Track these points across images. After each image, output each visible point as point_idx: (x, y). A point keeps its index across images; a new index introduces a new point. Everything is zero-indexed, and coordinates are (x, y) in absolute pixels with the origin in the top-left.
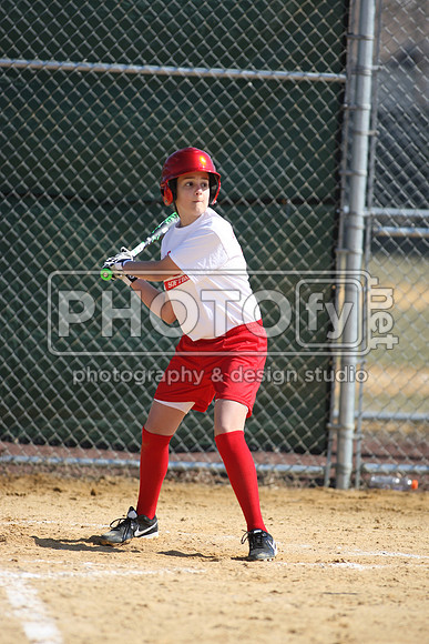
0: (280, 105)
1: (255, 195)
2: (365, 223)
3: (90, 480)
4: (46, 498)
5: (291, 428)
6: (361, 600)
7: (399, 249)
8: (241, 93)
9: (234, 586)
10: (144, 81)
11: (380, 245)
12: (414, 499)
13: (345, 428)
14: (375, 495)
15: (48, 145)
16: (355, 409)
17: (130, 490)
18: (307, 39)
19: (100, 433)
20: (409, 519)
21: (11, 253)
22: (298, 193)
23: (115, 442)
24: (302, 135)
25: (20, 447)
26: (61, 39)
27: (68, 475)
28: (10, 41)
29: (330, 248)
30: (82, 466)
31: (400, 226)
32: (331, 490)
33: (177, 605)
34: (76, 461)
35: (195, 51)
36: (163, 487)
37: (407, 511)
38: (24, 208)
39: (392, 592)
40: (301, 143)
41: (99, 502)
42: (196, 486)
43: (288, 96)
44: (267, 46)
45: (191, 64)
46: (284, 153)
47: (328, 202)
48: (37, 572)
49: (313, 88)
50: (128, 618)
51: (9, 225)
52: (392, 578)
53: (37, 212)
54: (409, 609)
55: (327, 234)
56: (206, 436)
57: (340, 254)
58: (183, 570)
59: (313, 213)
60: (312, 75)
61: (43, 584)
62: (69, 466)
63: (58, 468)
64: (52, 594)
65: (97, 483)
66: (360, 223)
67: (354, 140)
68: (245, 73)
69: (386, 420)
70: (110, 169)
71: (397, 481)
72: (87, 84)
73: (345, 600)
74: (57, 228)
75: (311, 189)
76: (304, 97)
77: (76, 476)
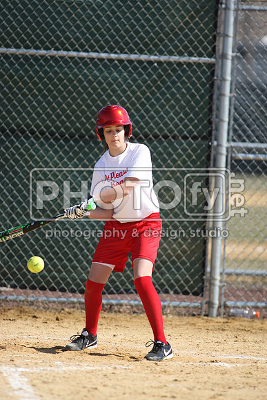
0: (174, 77)
1: (158, 133)
2: (227, 151)
3: (55, 311)
4: (28, 322)
6: (230, 386)
7: (248, 167)
8: (150, 70)
9: (151, 377)
10: (89, 62)
11: (238, 167)
12: (257, 323)
13: (214, 279)
14: (234, 321)
15: (30, 102)
16: (221, 267)
17: (80, 317)
18: (191, 36)
19: (61, 282)
20: (256, 336)
21: (6, 169)
22: (185, 133)
23: (71, 287)
24: (188, 96)
25: (11, 290)
26: (38, 36)
27: (41, 308)
28: (6, 37)
29: (205, 166)
30: (50, 302)
31: (249, 153)
32: (206, 318)
33: (115, 388)
34: (46, 299)
35: (121, 44)
36: (100, 315)
37: (254, 331)
38: (14, 141)
39: (249, 381)
40: (187, 101)
41: (62, 324)
42: (121, 315)
43: (179, 72)
44: (166, 41)
45: (118, 52)
46: (177, 108)
47: (204, 138)
48: (26, 368)
49: (195, 67)
50: (86, 396)
51: (5, 151)
52: (248, 372)
53: (22, 144)
54: (261, 391)
55: (203, 158)
56: (127, 284)
58: (118, 367)
59: (194, 145)
60: (194, 59)
61: (31, 375)
62: (42, 302)
63: (35, 303)
64: (38, 381)
65: (59, 313)
66: (224, 151)
68: (153, 58)
69: (238, 275)
70: (68, 117)
71: (247, 312)
72: (54, 64)
73: (220, 386)
74: (34, 154)
75: (193, 130)
76: (189, 72)
77: (46, 309)
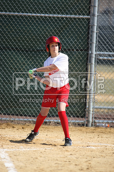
0: (73, 24)
1: (66, 48)
2: (95, 56)
3: (22, 124)
4: (10, 129)
5: (76, 111)
6: (94, 157)
7: (104, 63)
8: (62, 21)
9: (60, 153)
10: (36, 18)
11: (99, 62)
12: (108, 130)
13: (90, 111)
14: (98, 129)
15: (11, 35)
16: (93, 106)
17: (33, 127)
18: (80, 7)
19: (25, 112)
20: (107, 135)
21: (1, 64)
22: (77, 48)
23: (29, 114)
24: (78, 32)
25: (4, 116)
26: (14, 7)
27: (16, 123)
28: (1, 7)
29: (86, 63)
30: (20, 121)
31: (105, 57)
32: (86, 127)
33: (45, 158)
34: (18, 119)
35: (50, 10)
37: (106, 133)
38: (4, 52)
39: (102, 154)
40: (78, 35)
41: (25, 130)
42: (50, 126)
43: (75, 22)
44: (69, 9)
45: (49, 13)
46: (74, 37)
47: (85, 50)
48: (8, 149)
49: (81, 20)
50: (32, 161)
52: (102, 150)
53: (8, 53)
54: (107, 159)
55: (85, 59)
56: (53, 113)
57: (89, 64)
58: (47, 148)
59: (81, 53)
60: (81, 16)
61: (9, 152)
62: (17, 121)
63: (14, 121)
64: (12, 155)
65: (24, 125)
66: (94, 56)
67: (92, 33)
68: (63, 16)
69: (101, 109)
70: (27, 41)
71: (104, 125)
72: (21, 19)
73: (90, 157)
74: (13, 57)
75: (81, 47)
76: (79, 22)
77: (18, 124)
